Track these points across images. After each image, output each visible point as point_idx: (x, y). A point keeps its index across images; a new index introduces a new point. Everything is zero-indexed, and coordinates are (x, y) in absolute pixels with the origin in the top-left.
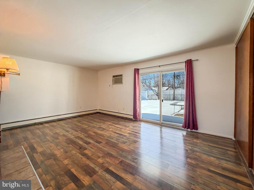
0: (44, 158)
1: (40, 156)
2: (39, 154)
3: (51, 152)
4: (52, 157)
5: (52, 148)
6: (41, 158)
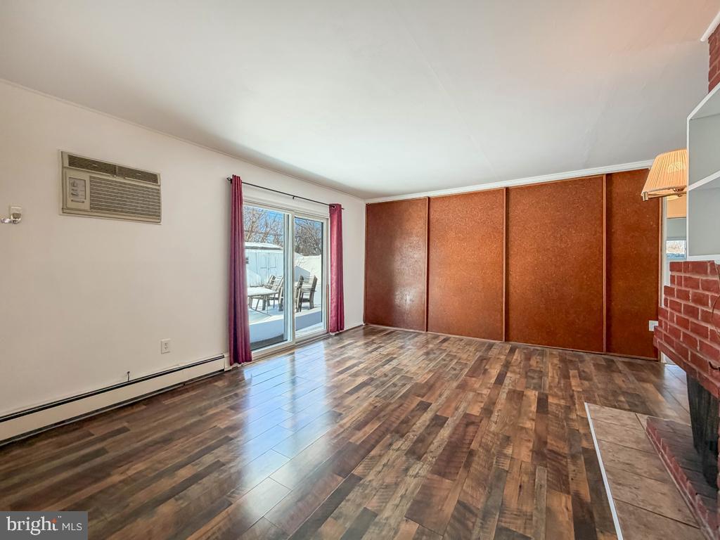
4: (546, 451)
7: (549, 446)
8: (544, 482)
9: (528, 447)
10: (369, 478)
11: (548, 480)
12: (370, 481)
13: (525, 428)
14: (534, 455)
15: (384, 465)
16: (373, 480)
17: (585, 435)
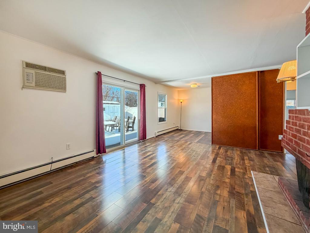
0: (243, 197)
1: (246, 204)
2: (246, 208)
3: (230, 199)
4: (235, 192)
5: (226, 204)
6: (246, 199)
7: (236, 190)
8: (234, 206)
9: (227, 190)
10: (158, 204)
11: (236, 205)
12: (158, 205)
13: (226, 182)
14: (230, 194)
15: (164, 198)
16: (159, 205)
17: (251, 185)
